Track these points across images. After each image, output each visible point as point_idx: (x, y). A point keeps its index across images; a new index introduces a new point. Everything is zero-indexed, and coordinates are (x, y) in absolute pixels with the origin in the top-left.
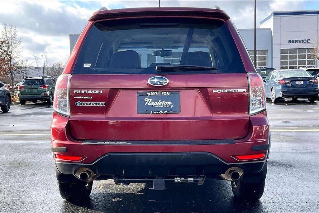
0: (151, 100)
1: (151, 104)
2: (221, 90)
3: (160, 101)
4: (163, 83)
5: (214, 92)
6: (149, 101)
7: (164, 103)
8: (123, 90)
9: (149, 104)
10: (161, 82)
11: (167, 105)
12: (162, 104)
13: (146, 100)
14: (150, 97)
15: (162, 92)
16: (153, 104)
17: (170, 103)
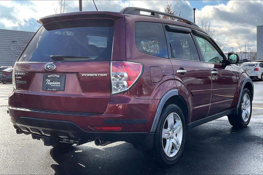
0: (50, 80)
1: (49, 84)
2: (87, 74)
3: (54, 81)
4: (52, 69)
5: (83, 75)
6: (48, 82)
7: (56, 83)
8: (38, 73)
9: (48, 84)
10: (51, 67)
11: (57, 85)
12: (55, 84)
13: (47, 81)
14: (49, 78)
15: (56, 75)
16: (50, 83)
17: (59, 83)
